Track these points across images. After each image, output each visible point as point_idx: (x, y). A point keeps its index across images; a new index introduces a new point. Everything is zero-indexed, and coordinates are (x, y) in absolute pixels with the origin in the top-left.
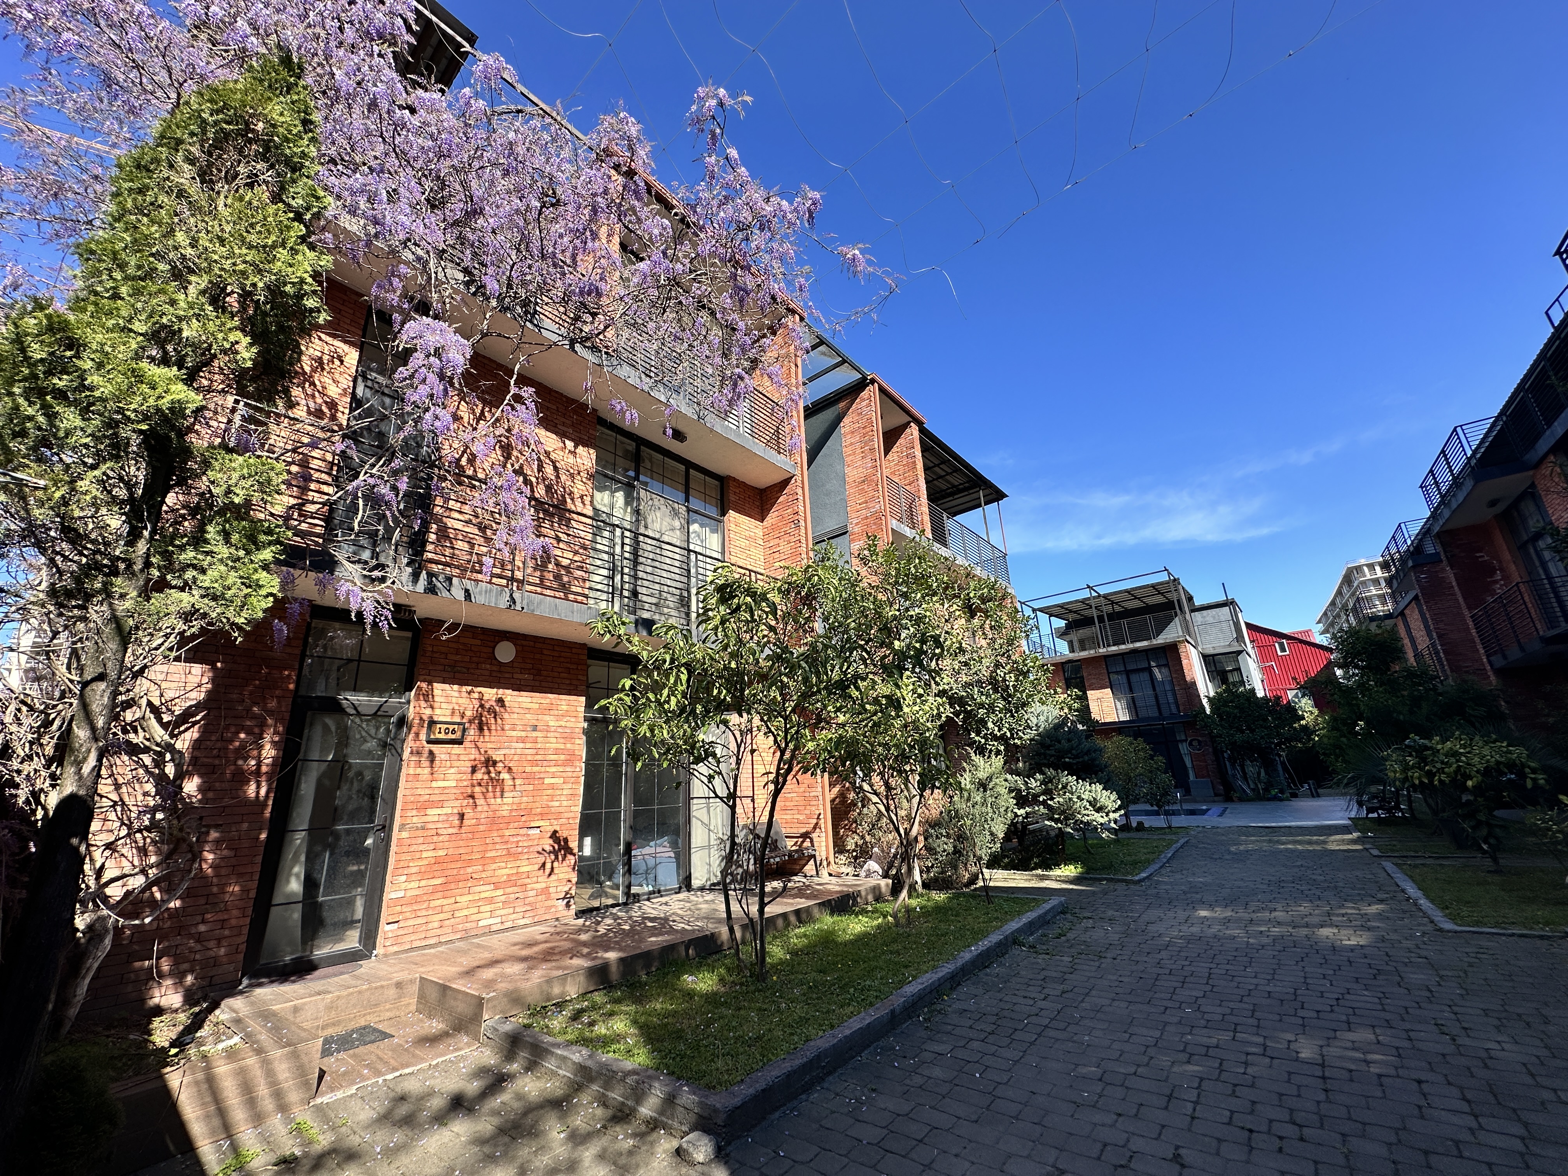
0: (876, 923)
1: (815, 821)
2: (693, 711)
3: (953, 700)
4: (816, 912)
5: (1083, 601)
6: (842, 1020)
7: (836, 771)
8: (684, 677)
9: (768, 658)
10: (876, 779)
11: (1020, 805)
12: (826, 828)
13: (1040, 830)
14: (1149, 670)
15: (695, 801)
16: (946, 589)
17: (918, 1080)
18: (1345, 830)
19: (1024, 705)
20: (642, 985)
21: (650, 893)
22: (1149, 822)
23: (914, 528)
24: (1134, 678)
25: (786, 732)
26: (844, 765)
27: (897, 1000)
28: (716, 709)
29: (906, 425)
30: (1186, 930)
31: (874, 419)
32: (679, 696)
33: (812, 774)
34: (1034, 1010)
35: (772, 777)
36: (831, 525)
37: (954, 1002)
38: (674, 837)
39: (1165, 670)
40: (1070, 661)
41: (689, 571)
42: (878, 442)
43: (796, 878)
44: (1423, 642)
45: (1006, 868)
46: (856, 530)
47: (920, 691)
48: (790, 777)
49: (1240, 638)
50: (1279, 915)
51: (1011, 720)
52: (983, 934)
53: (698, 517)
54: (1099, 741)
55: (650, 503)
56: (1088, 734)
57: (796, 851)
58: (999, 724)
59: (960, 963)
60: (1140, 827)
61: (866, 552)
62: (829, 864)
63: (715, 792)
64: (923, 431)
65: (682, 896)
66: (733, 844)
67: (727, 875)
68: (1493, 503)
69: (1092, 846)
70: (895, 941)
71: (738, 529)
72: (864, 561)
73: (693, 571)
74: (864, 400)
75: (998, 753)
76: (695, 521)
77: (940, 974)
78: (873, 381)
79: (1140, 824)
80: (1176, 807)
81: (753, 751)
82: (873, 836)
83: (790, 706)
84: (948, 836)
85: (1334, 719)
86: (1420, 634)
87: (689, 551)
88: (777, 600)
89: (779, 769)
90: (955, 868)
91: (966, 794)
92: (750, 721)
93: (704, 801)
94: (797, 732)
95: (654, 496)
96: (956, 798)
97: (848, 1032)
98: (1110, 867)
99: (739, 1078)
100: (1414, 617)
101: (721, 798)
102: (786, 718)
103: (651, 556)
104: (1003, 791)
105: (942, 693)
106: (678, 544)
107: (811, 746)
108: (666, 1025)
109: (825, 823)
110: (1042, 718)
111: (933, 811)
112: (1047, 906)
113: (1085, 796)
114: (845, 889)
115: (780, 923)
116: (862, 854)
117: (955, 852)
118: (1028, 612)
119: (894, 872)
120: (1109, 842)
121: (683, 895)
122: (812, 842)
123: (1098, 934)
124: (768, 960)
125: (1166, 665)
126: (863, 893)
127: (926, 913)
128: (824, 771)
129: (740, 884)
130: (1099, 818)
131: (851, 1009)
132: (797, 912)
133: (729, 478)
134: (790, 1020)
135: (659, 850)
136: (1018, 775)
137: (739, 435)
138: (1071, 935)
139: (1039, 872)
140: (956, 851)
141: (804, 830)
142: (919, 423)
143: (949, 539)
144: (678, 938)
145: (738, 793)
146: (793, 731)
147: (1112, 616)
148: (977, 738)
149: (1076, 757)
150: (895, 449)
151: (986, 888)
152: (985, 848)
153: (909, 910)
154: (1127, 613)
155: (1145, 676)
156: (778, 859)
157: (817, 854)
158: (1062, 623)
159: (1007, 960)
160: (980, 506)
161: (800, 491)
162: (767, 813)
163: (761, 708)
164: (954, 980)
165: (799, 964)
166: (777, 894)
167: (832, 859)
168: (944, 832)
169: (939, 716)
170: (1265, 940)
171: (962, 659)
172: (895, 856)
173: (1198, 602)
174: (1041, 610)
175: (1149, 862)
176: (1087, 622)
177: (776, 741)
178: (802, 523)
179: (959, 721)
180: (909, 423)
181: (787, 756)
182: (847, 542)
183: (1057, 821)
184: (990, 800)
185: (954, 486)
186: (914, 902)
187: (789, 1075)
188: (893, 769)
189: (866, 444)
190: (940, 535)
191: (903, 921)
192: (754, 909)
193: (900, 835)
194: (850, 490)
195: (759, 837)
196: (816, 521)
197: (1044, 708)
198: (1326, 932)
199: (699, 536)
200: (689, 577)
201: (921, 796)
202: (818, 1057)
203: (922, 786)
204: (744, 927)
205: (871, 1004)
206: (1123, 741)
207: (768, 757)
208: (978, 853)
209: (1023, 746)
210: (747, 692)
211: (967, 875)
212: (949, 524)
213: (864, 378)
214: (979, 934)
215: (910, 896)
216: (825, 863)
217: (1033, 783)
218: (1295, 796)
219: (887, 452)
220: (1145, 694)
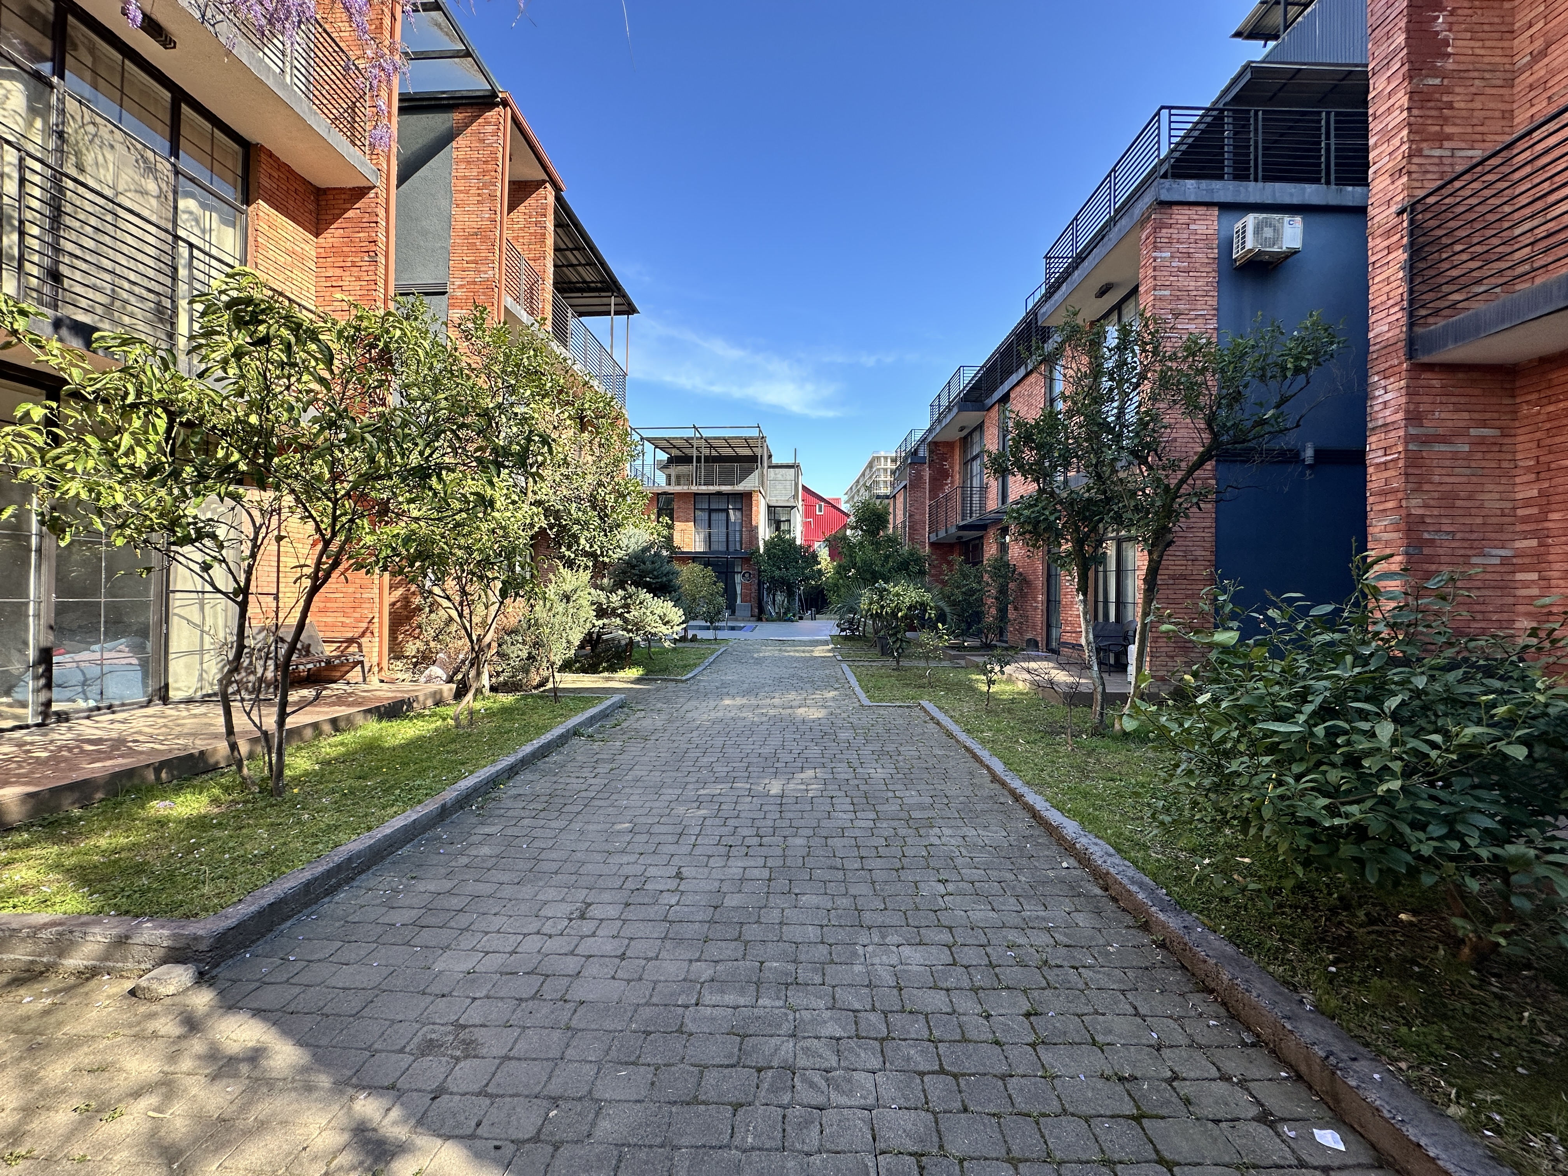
0: (433, 726)
1: (365, 625)
2: (176, 474)
3: (547, 512)
4: (359, 720)
5: (687, 440)
6: (382, 821)
7: (401, 572)
8: (162, 424)
9: (315, 420)
10: (451, 584)
11: (599, 616)
12: (380, 632)
13: (613, 639)
14: (726, 511)
15: (178, 595)
16: (560, 392)
17: (464, 860)
18: (826, 643)
19: (618, 526)
20: (71, 821)
21: (91, 710)
22: (701, 635)
23: (532, 314)
24: (714, 516)
25: (335, 519)
26: (412, 565)
27: (450, 795)
28: (219, 476)
29: (540, 184)
30: (713, 715)
31: (500, 155)
32: (152, 448)
33: (368, 572)
34: (584, 787)
35: (308, 571)
36: (426, 277)
37: (508, 790)
38: (138, 640)
39: (738, 514)
40: (665, 493)
41: (175, 269)
42: (502, 190)
43: (334, 686)
44: (900, 518)
45: (577, 671)
46: (458, 294)
47: (515, 497)
48: (335, 574)
49: (796, 496)
50: (776, 701)
51: (604, 539)
52: (546, 728)
53: (197, 190)
54: (676, 566)
55: (91, 129)
56: (670, 559)
57: (338, 657)
58: (591, 541)
59: (520, 755)
60: (694, 639)
61: (470, 325)
62: (380, 670)
63: (213, 584)
64: (559, 199)
65: (150, 711)
66: (241, 647)
67: (230, 683)
68: (962, 429)
69: (655, 653)
70: (453, 741)
71: (271, 233)
72: (467, 336)
73: (183, 273)
74: (488, 123)
75: (586, 567)
76: (189, 195)
77: (499, 767)
78: (505, 103)
79: (695, 636)
80: (723, 624)
81: (279, 539)
82: (439, 641)
83: (342, 488)
84: (524, 643)
85: (840, 566)
86: (900, 513)
87: (177, 237)
88: (335, 347)
89: (319, 562)
90: (527, 672)
91: (548, 605)
92: (278, 499)
93: (194, 595)
94: (352, 521)
95: (98, 120)
96: (537, 608)
97: (388, 831)
98: (665, 670)
99: (236, 899)
100: (900, 499)
101: (225, 594)
102: (335, 502)
103: (93, 221)
104: (585, 603)
105: (538, 503)
106: (154, 219)
107: (369, 540)
108: (116, 862)
109: (381, 627)
110: (633, 540)
111: (511, 619)
112: (608, 703)
113: (657, 612)
114: (399, 695)
115: (308, 733)
116: (425, 659)
117: (528, 659)
118: (636, 437)
119: (460, 676)
120: (667, 651)
121: (157, 708)
122: (360, 646)
123: (647, 723)
124: (287, 772)
125: (741, 510)
126: (421, 699)
127: (490, 714)
128: (385, 568)
129: (250, 693)
130: (664, 630)
131: (395, 809)
132: (334, 722)
133: (259, 148)
134: (314, 830)
135: (106, 655)
136: (602, 589)
137: (284, 85)
138: (624, 725)
139: (606, 674)
140: (531, 657)
141: (350, 635)
142: (557, 189)
143: (571, 342)
144: (143, 761)
145: (252, 589)
146: (344, 519)
147: (708, 459)
148: (567, 553)
149: (656, 577)
150: (521, 208)
151: (555, 690)
152: (559, 653)
153: (471, 713)
154: (720, 459)
155: (723, 516)
156: (311, 666)
157: (366, 660)
158: (664, 457)
159: (565, 750)
160: (608, 313)
161: (382, 213)
162: (297, 614)
163: (297, 486)
164: (512, 771)
165: (331, 773)
166: (303, 704)
167: (385, 664)
168: (520, 639)
169: (532, 525)
170: (764, 719)
171: (563, 470)
172: (463, 662)
173: (775, 461)
174: (649, 440)
175: (696, 665)
176: (686, 460)
177: (318, 529)
178: (381, 259)
179: (552, 534)
180: (544, 182)
181: (334, 547)
182: (444, 306)
183: (629, 631)
184: (571, 611)
185: (584, 282)
186: (478, 705)
187: (308, 885)
188: (473, 574)
189: (485, 186)
190: (561, 333)
191: (464, 722)
192: (270, 722)
193: (472, 641)
194: (455, 239)
195: (283, 640)
196: (403, 265)
197: (637, 531)
198: (802, 711)
199: (197, 221)
200: (174, 278)
201: (501, 603)
202: (350, 860)
203: (504, 594)
204: (254, 741)
205: (420, 802)
206: (697, 567)
207: (304, 549)
208: (552, 658)
209: (611, 564)
210: (276, 460)
211: (538, 679)
212: (573, 323)
213: (494, 95)
214: (540, 730)
215: (475, 700)
216: (376, 669)
217: (614, 598)
218: (801, 618)
219: (511, 209)
220: (719, 532)
